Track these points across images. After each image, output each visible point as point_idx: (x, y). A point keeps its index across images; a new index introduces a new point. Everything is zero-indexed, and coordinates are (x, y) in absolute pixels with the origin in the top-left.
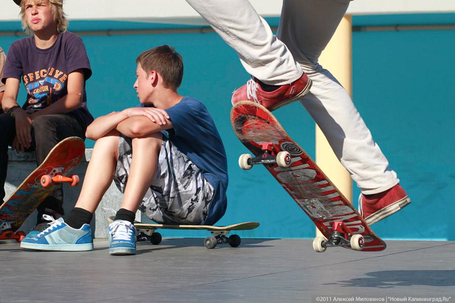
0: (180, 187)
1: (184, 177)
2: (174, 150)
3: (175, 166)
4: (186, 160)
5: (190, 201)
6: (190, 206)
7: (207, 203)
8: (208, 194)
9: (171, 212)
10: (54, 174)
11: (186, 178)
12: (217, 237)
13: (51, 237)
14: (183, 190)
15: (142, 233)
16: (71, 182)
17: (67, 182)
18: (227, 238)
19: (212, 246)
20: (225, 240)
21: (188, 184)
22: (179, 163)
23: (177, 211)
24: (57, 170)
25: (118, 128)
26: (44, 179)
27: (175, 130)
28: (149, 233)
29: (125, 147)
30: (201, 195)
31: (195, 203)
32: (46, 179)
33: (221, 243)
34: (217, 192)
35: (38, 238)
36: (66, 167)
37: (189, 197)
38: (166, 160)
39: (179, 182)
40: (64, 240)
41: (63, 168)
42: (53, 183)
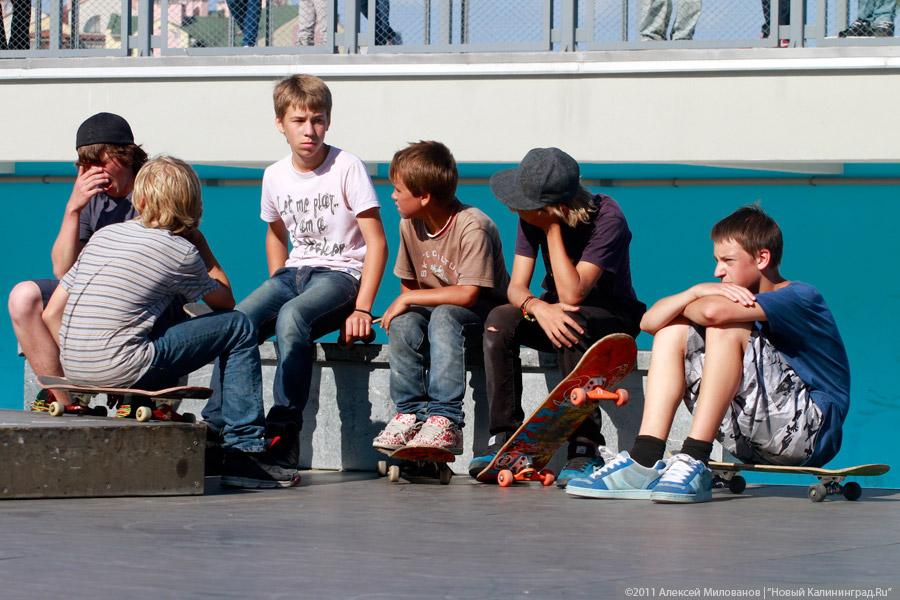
0: (772, 407)
1: (778, 392)
2: (767, 352)
3: (766, 374)
4: (784, 367)
5: (785, 429)
6: (786, 437)
7: (810, 434)
8: (813, 420)
9: (756, 444)
10: (591, 386)
11: (781, 393)
12: (826, 485)
13: (611, 479)
14: (776, 411)
15: (717, 476)
16: (616, 400)
17: (610, 399)
18: (841, 487)
19: (819, 497)
20: (838, 489)
21: (783, 403)
22: (772, 371)
23: (765, 443)
24: (596, 381)
25: (686, 313)
26: (575, 393)
27: (770, 324)
28: (727, 477)
29: (696, 342)
30: (801, 421)
31: (793, 433)
32: (578, 394)
33: (832, 494)
34: (826, 419)
35: (592, 480)
36: (609, 377)
37: (783, 423)
38: (753, 364)
39: (770, 399)
40: (630, 483)
41: (605, 379)
42: (588, 401)
